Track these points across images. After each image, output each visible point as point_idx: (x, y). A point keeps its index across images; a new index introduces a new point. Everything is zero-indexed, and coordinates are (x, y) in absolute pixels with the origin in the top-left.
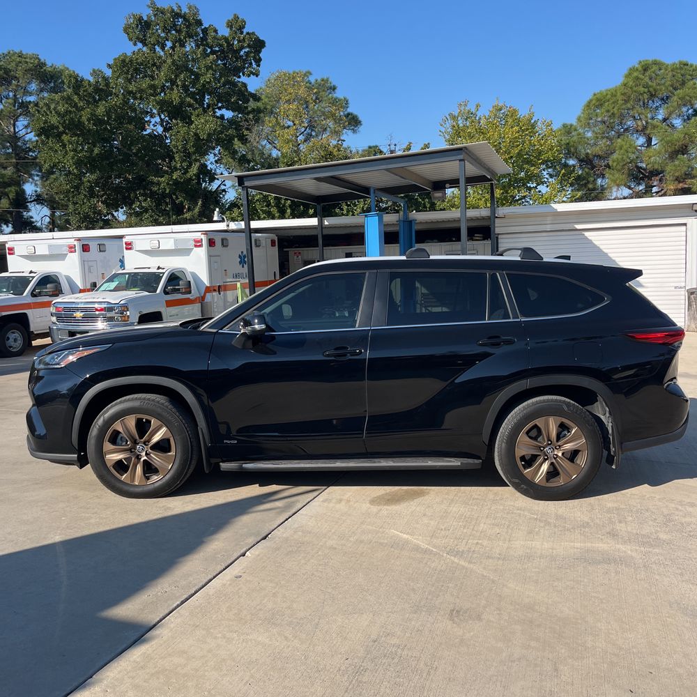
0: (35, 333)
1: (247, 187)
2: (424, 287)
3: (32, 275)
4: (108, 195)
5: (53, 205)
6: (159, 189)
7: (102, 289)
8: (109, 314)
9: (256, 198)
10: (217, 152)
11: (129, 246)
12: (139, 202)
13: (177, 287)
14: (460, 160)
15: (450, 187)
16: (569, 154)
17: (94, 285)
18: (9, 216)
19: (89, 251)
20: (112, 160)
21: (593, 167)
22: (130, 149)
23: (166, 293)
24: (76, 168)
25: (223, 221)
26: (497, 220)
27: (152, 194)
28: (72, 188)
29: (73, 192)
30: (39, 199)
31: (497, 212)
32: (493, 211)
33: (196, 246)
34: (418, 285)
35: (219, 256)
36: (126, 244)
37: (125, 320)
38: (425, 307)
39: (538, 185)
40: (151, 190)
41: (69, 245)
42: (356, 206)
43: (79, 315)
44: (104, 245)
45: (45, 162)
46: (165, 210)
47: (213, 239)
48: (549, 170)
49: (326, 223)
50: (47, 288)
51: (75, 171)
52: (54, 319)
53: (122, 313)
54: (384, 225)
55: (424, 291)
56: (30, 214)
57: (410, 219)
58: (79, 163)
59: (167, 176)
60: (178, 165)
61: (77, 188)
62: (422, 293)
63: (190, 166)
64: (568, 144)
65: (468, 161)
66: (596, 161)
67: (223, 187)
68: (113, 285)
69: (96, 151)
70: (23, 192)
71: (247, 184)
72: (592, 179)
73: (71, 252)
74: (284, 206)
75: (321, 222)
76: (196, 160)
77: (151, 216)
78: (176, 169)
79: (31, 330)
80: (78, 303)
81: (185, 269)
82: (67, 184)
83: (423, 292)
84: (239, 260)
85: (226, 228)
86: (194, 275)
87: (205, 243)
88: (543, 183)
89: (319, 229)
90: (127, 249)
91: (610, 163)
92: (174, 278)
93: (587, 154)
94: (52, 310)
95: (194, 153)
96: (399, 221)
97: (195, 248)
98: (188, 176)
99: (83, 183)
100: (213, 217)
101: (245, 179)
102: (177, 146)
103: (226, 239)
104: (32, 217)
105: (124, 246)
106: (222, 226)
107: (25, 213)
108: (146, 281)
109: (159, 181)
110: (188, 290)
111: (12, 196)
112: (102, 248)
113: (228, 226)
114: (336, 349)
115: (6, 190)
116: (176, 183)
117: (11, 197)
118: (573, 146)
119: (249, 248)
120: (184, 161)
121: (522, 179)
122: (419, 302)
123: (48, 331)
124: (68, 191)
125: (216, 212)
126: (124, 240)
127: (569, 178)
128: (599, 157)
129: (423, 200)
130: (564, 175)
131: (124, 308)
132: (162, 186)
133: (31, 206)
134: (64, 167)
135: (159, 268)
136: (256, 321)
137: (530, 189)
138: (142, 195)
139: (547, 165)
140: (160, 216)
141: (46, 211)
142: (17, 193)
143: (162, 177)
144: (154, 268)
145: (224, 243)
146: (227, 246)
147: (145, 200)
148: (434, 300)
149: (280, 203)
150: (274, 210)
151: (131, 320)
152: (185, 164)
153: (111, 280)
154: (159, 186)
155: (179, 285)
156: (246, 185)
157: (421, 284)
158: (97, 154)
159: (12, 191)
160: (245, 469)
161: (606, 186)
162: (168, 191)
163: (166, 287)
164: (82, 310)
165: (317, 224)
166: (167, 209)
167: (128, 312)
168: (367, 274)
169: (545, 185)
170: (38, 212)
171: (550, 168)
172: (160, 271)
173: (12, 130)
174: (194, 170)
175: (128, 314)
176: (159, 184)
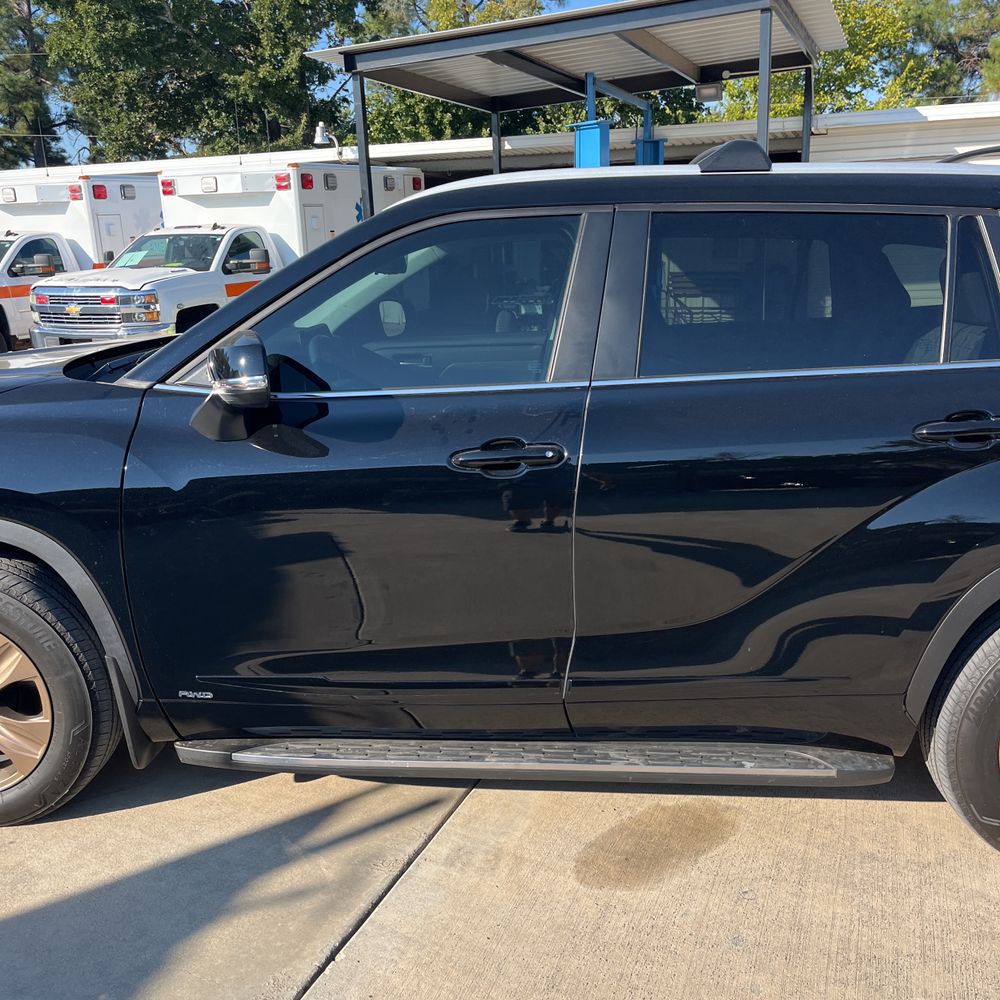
0: (20, 338)
1: (362, 75)
2: (674, 262)
3: (10, 238)
4: (159, 108)
5: (90, 128)
6: (238, 96)
7: (121, 263)
8: (125, 310)
9: (395, 110)
10: (333, 33)
11: (168, 188)
12: (209, 118)
13: (244, 261)
14: (764, 10)
15: (731, 77)
16: (921, 34)
17: (110, 256)
18: (27, 147)
19: (105, 197)
20: (160, 45)
21: (958, 58)
22: (187, 25)
23: (227, 271)
24: (100, 58)
25: (330, 145)
26: (813, 140)
27: (230, 106)
28: (98, 94)
29: (101, 101)
30: (71, 122)
31: (814, 122)
32: (808, 123)
33: (279, 187)
34: (665, 259)
35: (321, 205)
36: (163, 183)
37: (154, 319)
38: (675, 297)
39: (864, 87)
40: (225, 98)
41: (70, 187)
42: (560, 122)
43: (74, 309)
44: (131, 186)
45: (51, 49)
46: (251, 132)
47: (309, 175)
48: (885, 63)
49: (507, 147)
50: (33, 263)
51: (99, 64)
52: (36, 316)
53: (148, 308)
54: (611, 150)
55: (674, 268)
56: (61, 145)
57: (656, 138)
58: (103, 49)
59: (248, 71)
60: (267, 54)
61: (107, 93)
62: (670, 273)
63: (286, 54)
64: (920, 16)
65: (778, 13)
66: (962, 49)
67: (343, 93)
68: (139, 256)
69: (132, 28)
70: (47, 110)
71: (361, 67)
72: (957, 77)
73: (75, 199)
74: (441, 123)
75: (498, 145)
76: (296, 44)
77: (229, 144)
78: (263, 61)
79: (12, 334)
80: (71, 289)
81: (260, 228)
82: (90, 88)
83: (671, 270)
84: (357, 213)
85: (337, 158)
86: (277, 239)
87: (294, 181)
88: (871, 86)
89: (495, 158)
90: (165, 193)
91: (990, 50)
92: (241, 245)
93: (949, 34)
94: (32, 300)
95: (291, 30)
96: (636, 141)
97: (277, 191)
98: (284, 72)
99: (116, 86)
100: (313, 137)
101: (357, 57)
102: (262, 18)
103: (332, 176)
104: (64, 151)
105: (161, 188)
106: (330, 154)
107: (53, 144)
108: (193, 250)
109: (235, 81)
110: (264, 266)
111: (29, 115)
112: (126, 191)
113: (340, 153)
114: (486, 447)
115: (20, 106)
116: (265, 85)
117: (29, 118)
118: (929, 20)
119: (367, 189)
120: (276, 45)
121: (837, 78)
122: (664, 288)
123: (28, 337)
124: (93, 101)
125: (318, 129)
126: (161, 178)
127: (920, 75)
128: (970, 40)
129: (674, 110)
130: (912, 70)
131: (150, 298)
132: (242, 91)
133: (61, 131)
134: (81, 57)
135: (215, 227)
136: (243, 361)
137: (849, 96)
138: (213, 106)
139: (881, 54)
140: (241, 143)
141: (84, 141)
142: (37, 112)
143: (241, 74)
144: (207, 226)
145: (330, 182)
146: (334, 188)
147: (218, 116)
148: (691, 285)
149: (433, 117)
150: (424, 130)
151: (163, 320)
152: (277, 51)
153: (136, 248)
154: (238, 89)
155: (249, 258)
156: (359, 70)
157: (670, 258)
158: (133, 34)
159: (28, 107)
160: (238, 764)
161: (977, 90)
162: (251, 100)
163: (226, 261)
164: (82, 301)
165: (491, 148)
166: (254, 131)
167: (158, 306)
168: (584, 217)
169: (876, 89)
170: (73, 142)
171: (886, 58)
172: (218, 231)
173: (25, 8)
174: (292, 62)
175: (158, 309)
176: (236, 86)
